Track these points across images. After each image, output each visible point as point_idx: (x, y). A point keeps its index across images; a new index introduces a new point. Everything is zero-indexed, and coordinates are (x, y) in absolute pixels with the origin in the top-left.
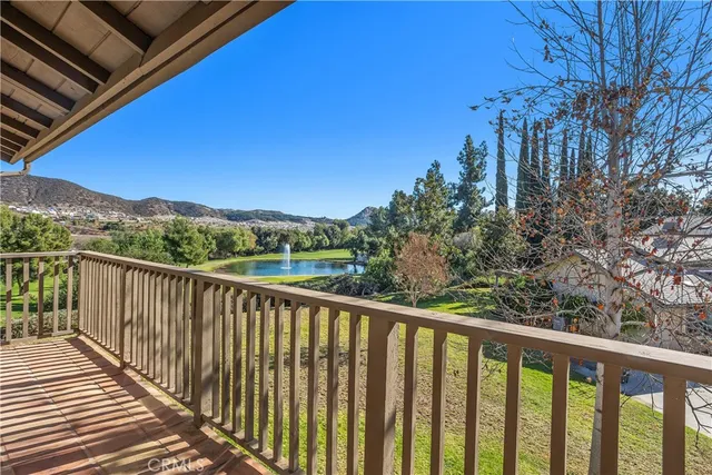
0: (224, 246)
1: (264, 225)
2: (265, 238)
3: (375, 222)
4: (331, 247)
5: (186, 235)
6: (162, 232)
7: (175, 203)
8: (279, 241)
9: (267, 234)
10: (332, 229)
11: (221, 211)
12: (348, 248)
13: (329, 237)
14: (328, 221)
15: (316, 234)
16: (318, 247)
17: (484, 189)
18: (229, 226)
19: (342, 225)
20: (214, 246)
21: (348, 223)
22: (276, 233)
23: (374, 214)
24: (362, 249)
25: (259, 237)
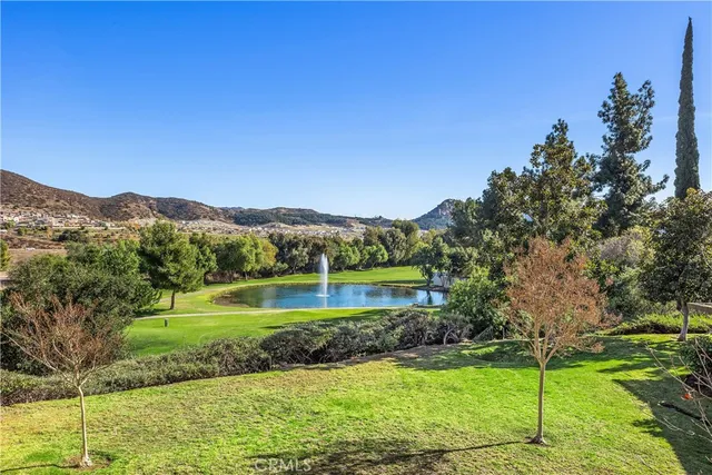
0: (229, 262)
1: (289, 231)
2: (290, 250)
3: (459, 223)
4: (391, 263)
5: (171, 246)
6: (136, 239)
7: (158, 200)
8: (311, 255)
9: (293, 244)
10: (392, 236)
11: (225, 211)
12: (417, 263)
13: (387, 248)
14: (385, 222)
15: (368, 243)
16: (371, 263)
17: (648, 163)
18: (236, 233)
19: (408, 229)
20: (213, 264)
21: (416, 225)
22: (306, 243)
23: (458, 210)
24: (440, 266)
25: (281, 249)
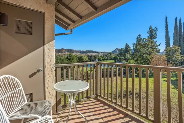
0: (80, 60)
1: (91, 54)
2: (90, 57)
3: (120, 52)
4: (108, 60)
5: (72, 57)
6: (66, 57)
7: (67, 49)
8: (94, 58)
9: (91, 57)
10: (108, 55)
11: (78, 51)
12: (113, 60)
13: (107, 57)
14: (106, 53)
15: (104, 56)
16: (104, 60)
17: (156, 41)
18: (81, 55)
19: (110, 54)
20: (78, 60)
21: (112, 53)
22: (93, 56)
23: (120, 50)
24: (117, 60)
25: (89, 57)
